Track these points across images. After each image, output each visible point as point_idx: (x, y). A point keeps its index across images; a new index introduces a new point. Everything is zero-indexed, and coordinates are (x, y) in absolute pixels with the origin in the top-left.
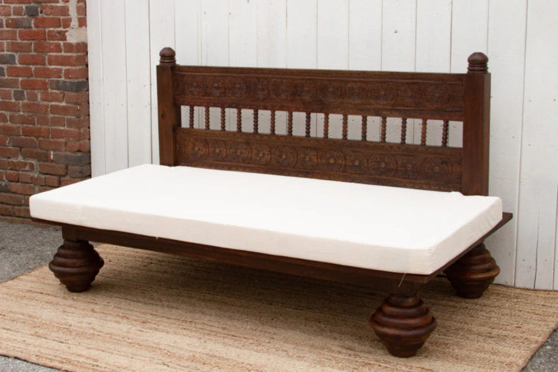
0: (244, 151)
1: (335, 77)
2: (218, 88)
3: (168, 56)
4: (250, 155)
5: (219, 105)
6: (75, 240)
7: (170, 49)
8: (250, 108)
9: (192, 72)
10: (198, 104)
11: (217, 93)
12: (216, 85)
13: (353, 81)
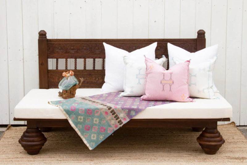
0: (88, 78)
1: (136, 42)
2: (73, 49)
3: (42, 35)
4: (91, 80)
5: (74, 57)
6: (36, 128)
7: (44, 31)
8: (91, 58)
9: (58, 42)
10: (62, 57)
11: (73, 52)
12: (72, 48)
13: (146, 44)
